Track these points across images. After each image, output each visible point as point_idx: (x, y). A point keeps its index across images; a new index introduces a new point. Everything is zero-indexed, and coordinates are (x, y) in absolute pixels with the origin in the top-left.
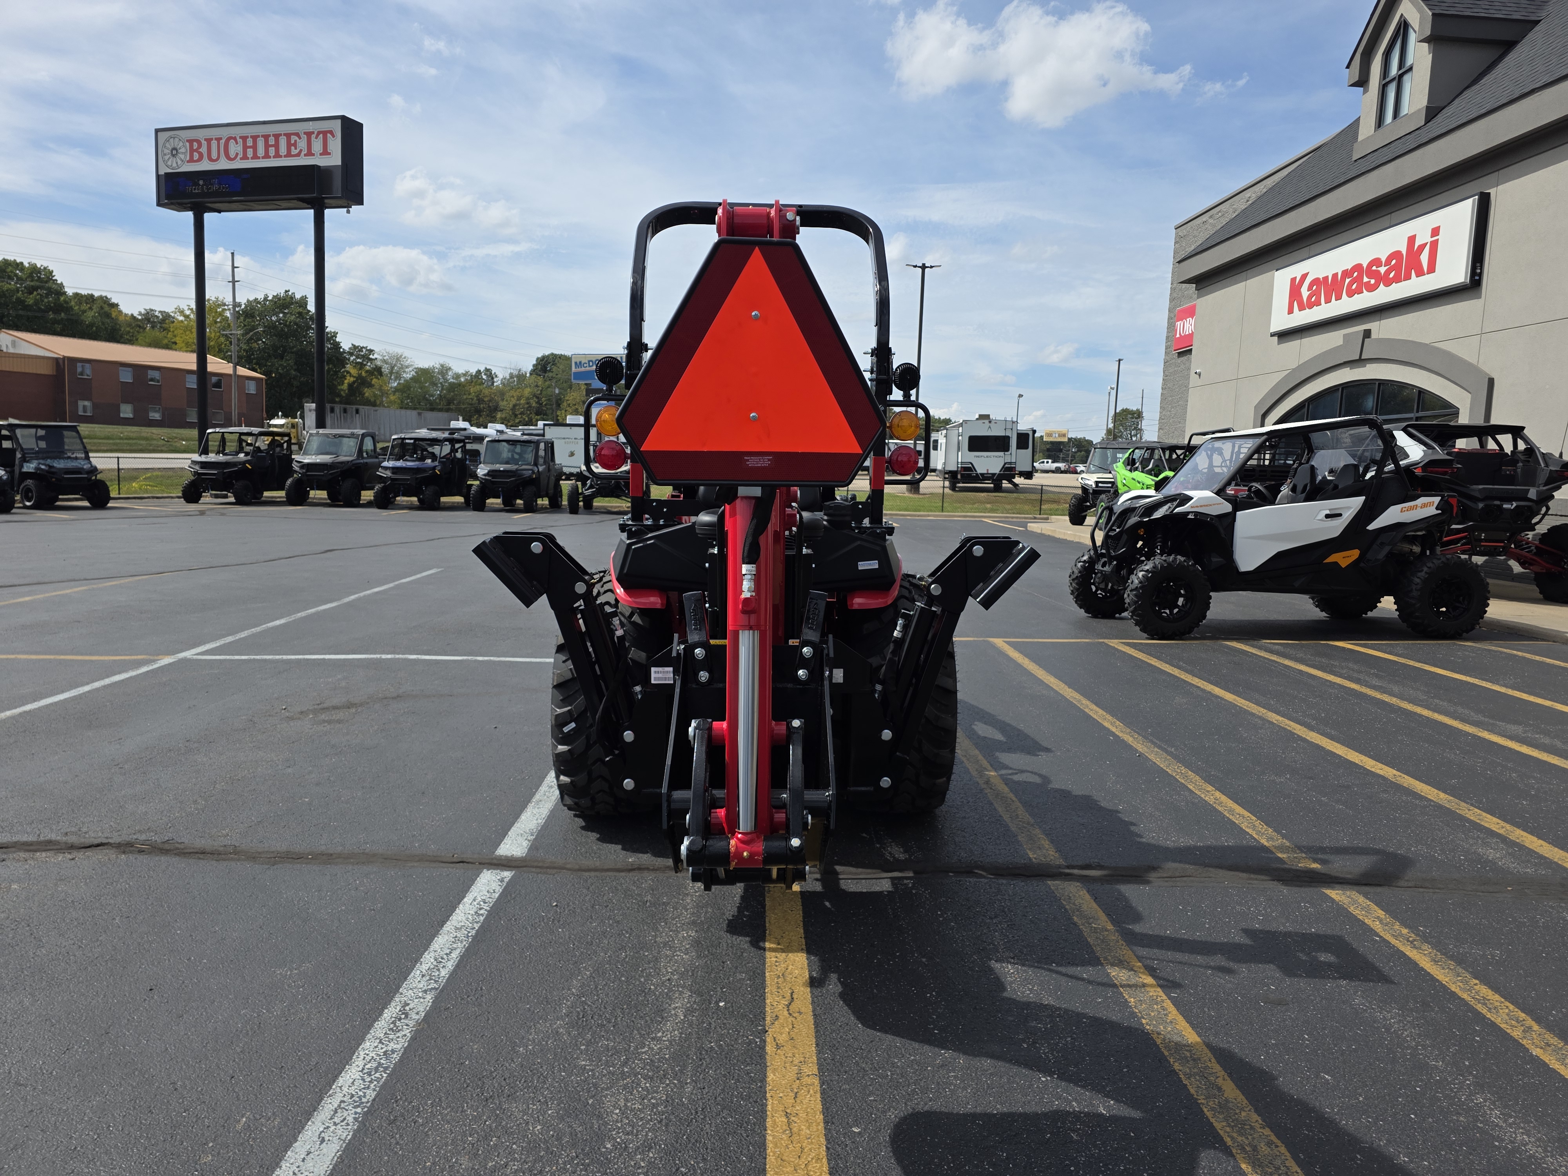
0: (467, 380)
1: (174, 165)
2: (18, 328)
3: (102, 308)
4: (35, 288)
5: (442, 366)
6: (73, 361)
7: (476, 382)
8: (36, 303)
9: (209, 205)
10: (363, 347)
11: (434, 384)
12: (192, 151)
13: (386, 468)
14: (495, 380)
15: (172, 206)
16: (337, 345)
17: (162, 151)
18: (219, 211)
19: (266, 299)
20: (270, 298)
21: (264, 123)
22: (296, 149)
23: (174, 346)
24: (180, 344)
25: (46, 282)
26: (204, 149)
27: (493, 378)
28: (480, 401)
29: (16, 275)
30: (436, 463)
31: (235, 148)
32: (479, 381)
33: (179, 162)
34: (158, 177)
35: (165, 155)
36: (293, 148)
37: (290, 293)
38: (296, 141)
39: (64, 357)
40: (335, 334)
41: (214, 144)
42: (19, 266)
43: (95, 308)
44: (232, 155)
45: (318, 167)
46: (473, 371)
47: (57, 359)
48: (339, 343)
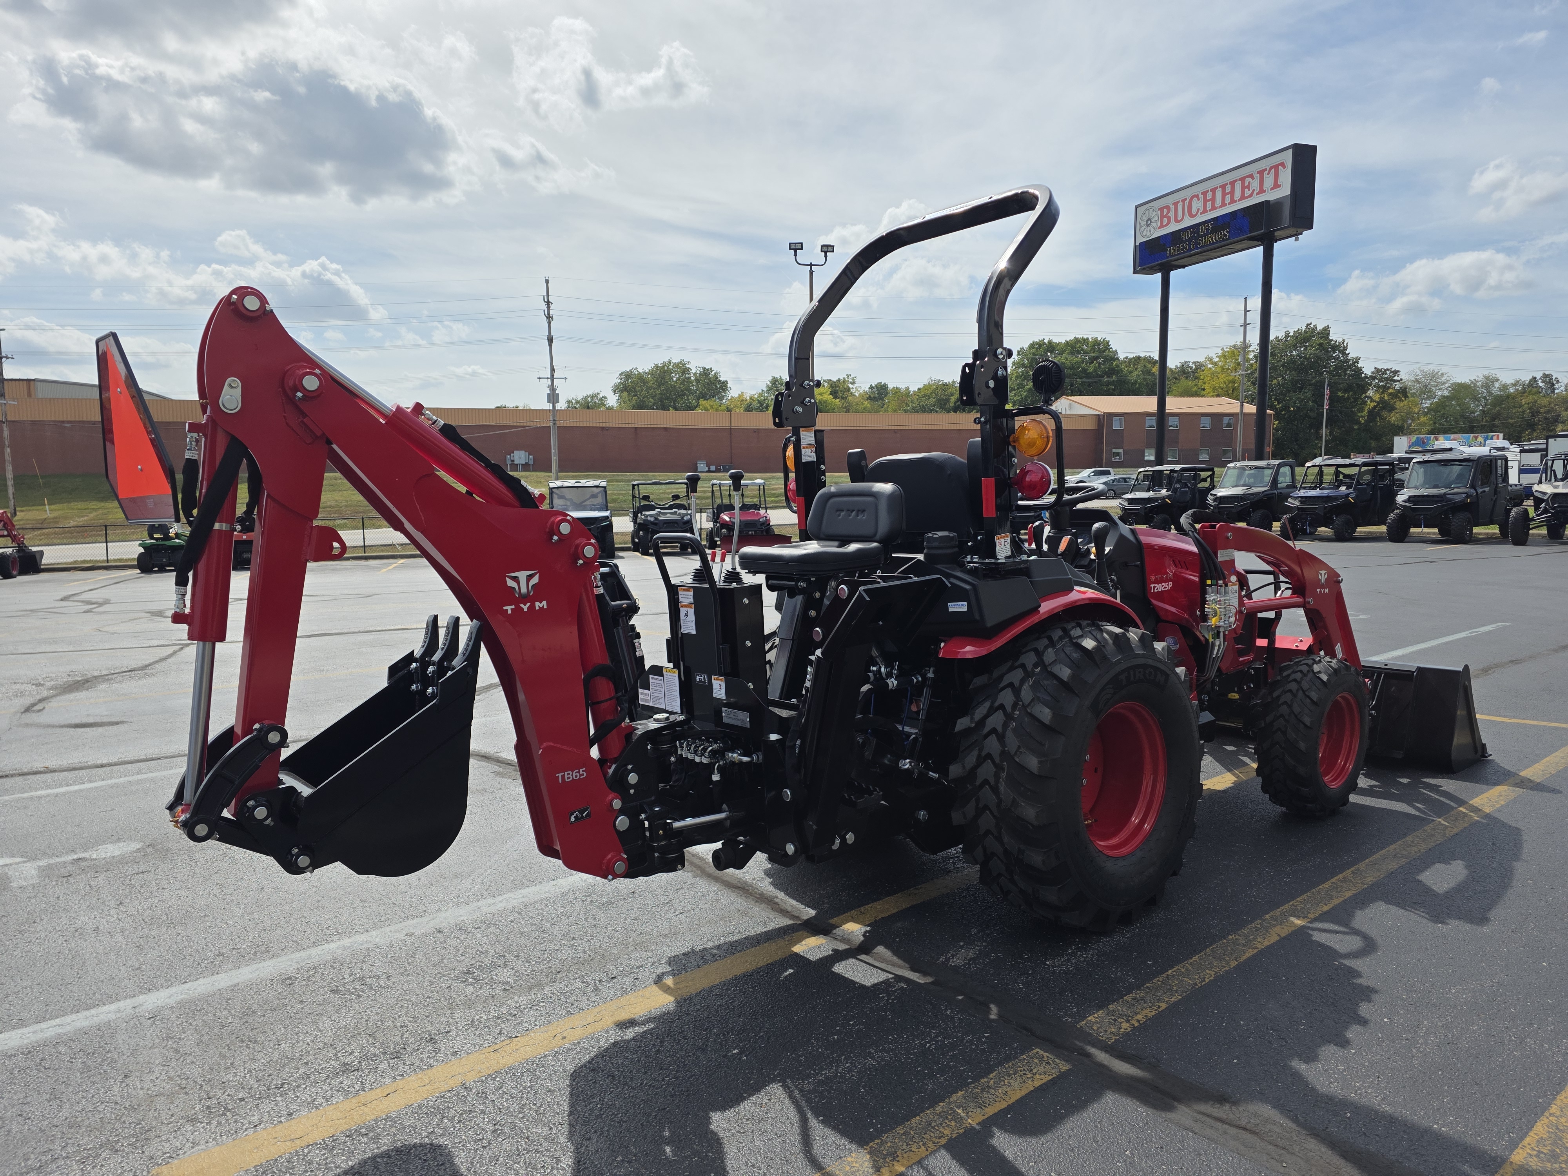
0: (1517, 390)
1: (1148, 234)
2: (1081, 393)
3: (1145, 366)
4: (1096, 358)
5: (1487, 378)
6: (1110, 416)
7: (1530, 392)
8: (1095, 371)
9: (1173, 263)
10: (1388, 369)
11: (1476, 399)
12: (1162, 217)
13: (1296, 498)
14: (1556, 386)
15: (1145, 271)
16: (1359, 371)
17: (1140, 224)
18: (1184, 267)
19: (1287, 336)
20: (1291, 334)
21: (1223, 173)
22: (1249, 190)
23: (1203, 393)
24: (1208, 390)
25: (1104, 352)
26: (1172, 214)
27: (1553, 384)
28: (1537, 413)
29: (1083, 350)
30: (1351, 490)
31: (1197, 205)
32: (1535, 389)
33: (1152, 230)
34: (1135, 247)
35: (1142, 227)
36: (1247, 190)
37: (1312, 326)
38: (1249, 182)
39: (1104, 413)
40: (1357, 360)
41: (1180, 205)
42: (1085, 341)
43: (1140, 367)
44: (1194, 212)
45: (1268, 202)
46: (1526, 378)
47: (1098, 415)
48: (1360, 369)
